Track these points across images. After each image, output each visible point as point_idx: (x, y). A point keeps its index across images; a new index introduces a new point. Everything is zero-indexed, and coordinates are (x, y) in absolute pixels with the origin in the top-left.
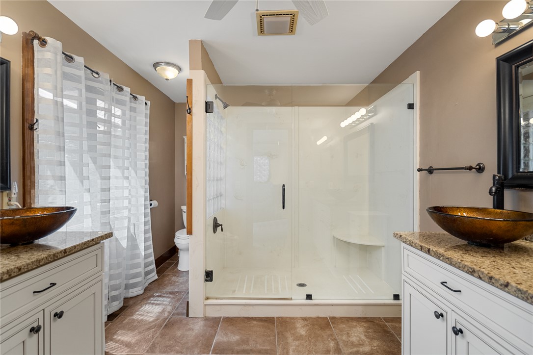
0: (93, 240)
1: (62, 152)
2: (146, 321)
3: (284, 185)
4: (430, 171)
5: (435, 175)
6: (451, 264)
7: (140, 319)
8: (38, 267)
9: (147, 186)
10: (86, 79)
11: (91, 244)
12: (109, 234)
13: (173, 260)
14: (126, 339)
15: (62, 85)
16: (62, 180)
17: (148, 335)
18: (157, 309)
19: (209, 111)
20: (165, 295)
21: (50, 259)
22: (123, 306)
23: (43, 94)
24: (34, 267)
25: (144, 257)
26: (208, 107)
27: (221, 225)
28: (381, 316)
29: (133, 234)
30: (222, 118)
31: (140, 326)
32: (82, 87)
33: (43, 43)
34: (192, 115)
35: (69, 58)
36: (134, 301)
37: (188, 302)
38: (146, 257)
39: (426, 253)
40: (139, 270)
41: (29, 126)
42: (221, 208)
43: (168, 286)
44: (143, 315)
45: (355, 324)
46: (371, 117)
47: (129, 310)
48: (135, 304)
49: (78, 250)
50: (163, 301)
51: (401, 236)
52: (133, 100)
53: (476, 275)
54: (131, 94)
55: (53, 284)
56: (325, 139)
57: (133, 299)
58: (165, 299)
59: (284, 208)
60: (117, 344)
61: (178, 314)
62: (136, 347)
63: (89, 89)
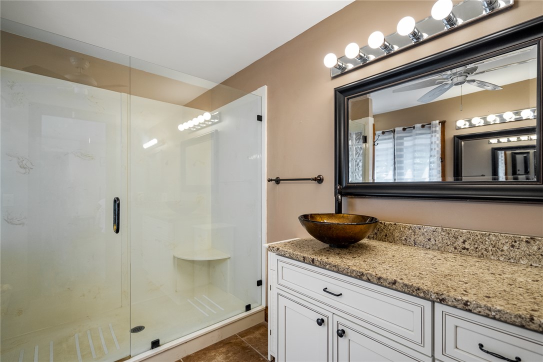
4: (278, 181)
5: (282, 185)
6: (338, 272)
28: (236, 333)
39: (309, 264)
45: (213, 354)
46: (213, 124)
51: (278, 249)
53: (365, 278)
56: (154, 142)
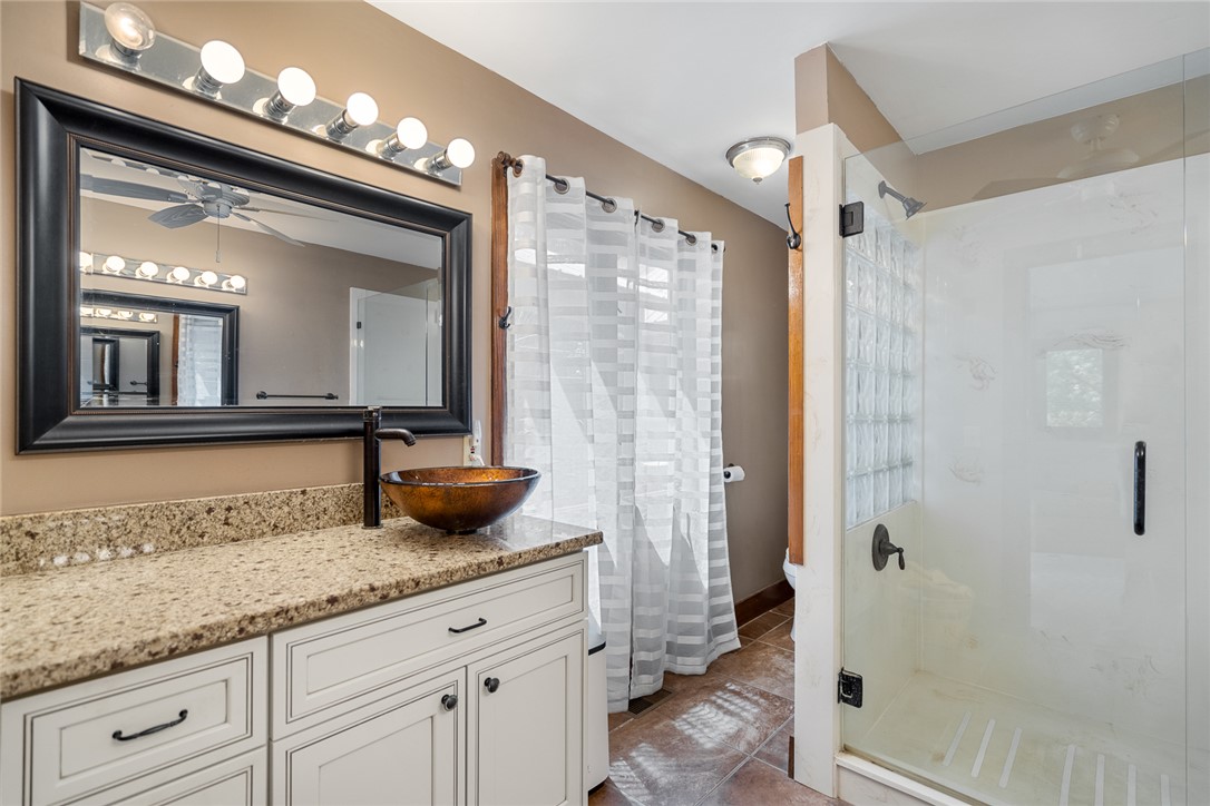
0: (558, 545)
1: (546, 366)
2: (697, 743)
3: (1141, 446)
7: (687, 733)
8: (449, 585)
9: (718, 433)
10: (591, 218)
11: (554, 552)
12: (594, 536)
13: (783, 612)
14: (651, 769)
15: (545, 237)
16: (543, 418)
17: (695, 782)
18: (727, 725)
19: (851, 229)
20: (750, 695)
21: (470, 573)
22: (662, 690)
23: (522, 255)
24: (443, 583)
25: (707, 592)
26: (848, 221)
27: (900, 551)
29: (686, 537)
30: (908, 247)
31: (683, 751)
32: (582, 234)
33: (518, 166)
34: (801, 250)
35: (561, 186)
36: (685, 686)
37: (792, 739)
38: (714, 592)
40: (698, 619)
41: (500, 322)
42: (904, 501)
43: (759, 674)
44: (694, 727)
47: (670, 702)
48: (685, 694)
49: (527, 561)
50: (743, 709)
52: (686, 244)
54: (680, 232)
55: (483, 622)
57: (683, 680)
58: (748, 706)
59: (1140, 528)
60: (632, 773)
61: (769, 758)
62: (664, 798)
63: (597, 237)
